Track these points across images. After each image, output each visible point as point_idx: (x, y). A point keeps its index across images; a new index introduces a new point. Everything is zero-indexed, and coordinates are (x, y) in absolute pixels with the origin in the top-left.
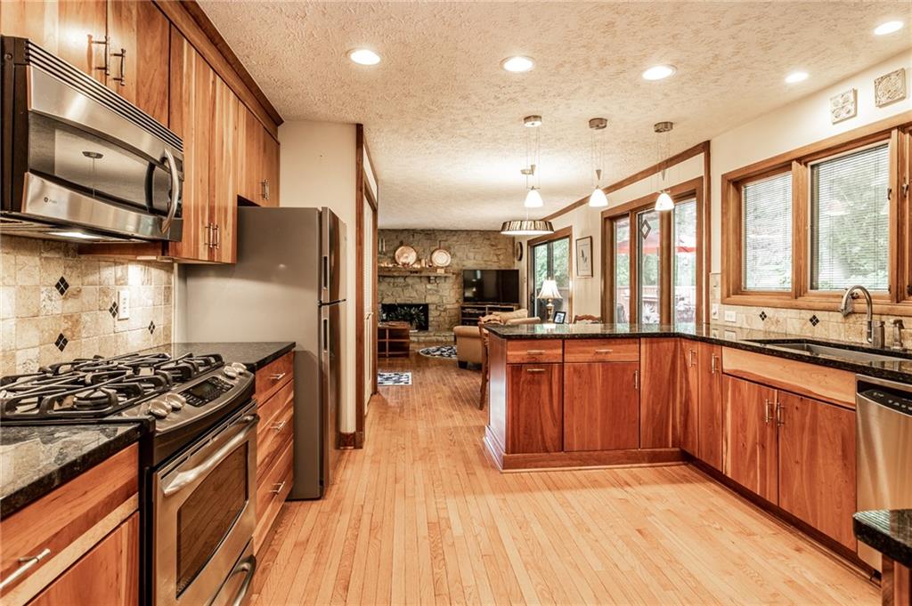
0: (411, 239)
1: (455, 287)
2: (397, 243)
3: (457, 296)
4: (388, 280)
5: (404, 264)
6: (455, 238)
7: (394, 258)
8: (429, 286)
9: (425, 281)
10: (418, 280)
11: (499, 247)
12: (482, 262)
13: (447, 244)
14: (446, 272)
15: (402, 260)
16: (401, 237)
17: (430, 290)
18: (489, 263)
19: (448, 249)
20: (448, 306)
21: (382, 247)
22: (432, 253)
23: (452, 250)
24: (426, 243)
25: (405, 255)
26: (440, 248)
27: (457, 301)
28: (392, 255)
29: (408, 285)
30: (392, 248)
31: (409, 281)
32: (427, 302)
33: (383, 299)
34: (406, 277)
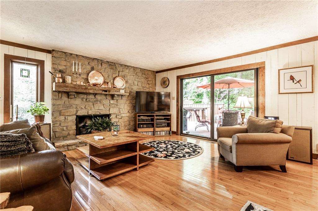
0: (100, 67)
1: (128, 102)
2: (89, 68)
3: (129, 108)
4: (82, 96)
5: (95, 85)
6: (127, 71)
7: (87, 79)
8: (112, 102)
9: (109, 97)
10: (105, 97)
11: (149, 80)
12: (141, 88)
13: (123, 73)
14: (125, 92)
15: (92, 81)
16: (93, 64)
17: (113, 104)
18: (145, 88)
19: (124, 77)
20: (123, 115)
21: (78, 69)
22: (114, 79)
23: (126, 78)
24: (110, 72)
25: (96, 78)
26: (119, 76)
27: (128, 111)
28: (85, 77)
29: (97, 101)
30: (85, 71)
31: (98, 97)
32: (110, 113)
33: (77, 111)
34: (96, 94)
